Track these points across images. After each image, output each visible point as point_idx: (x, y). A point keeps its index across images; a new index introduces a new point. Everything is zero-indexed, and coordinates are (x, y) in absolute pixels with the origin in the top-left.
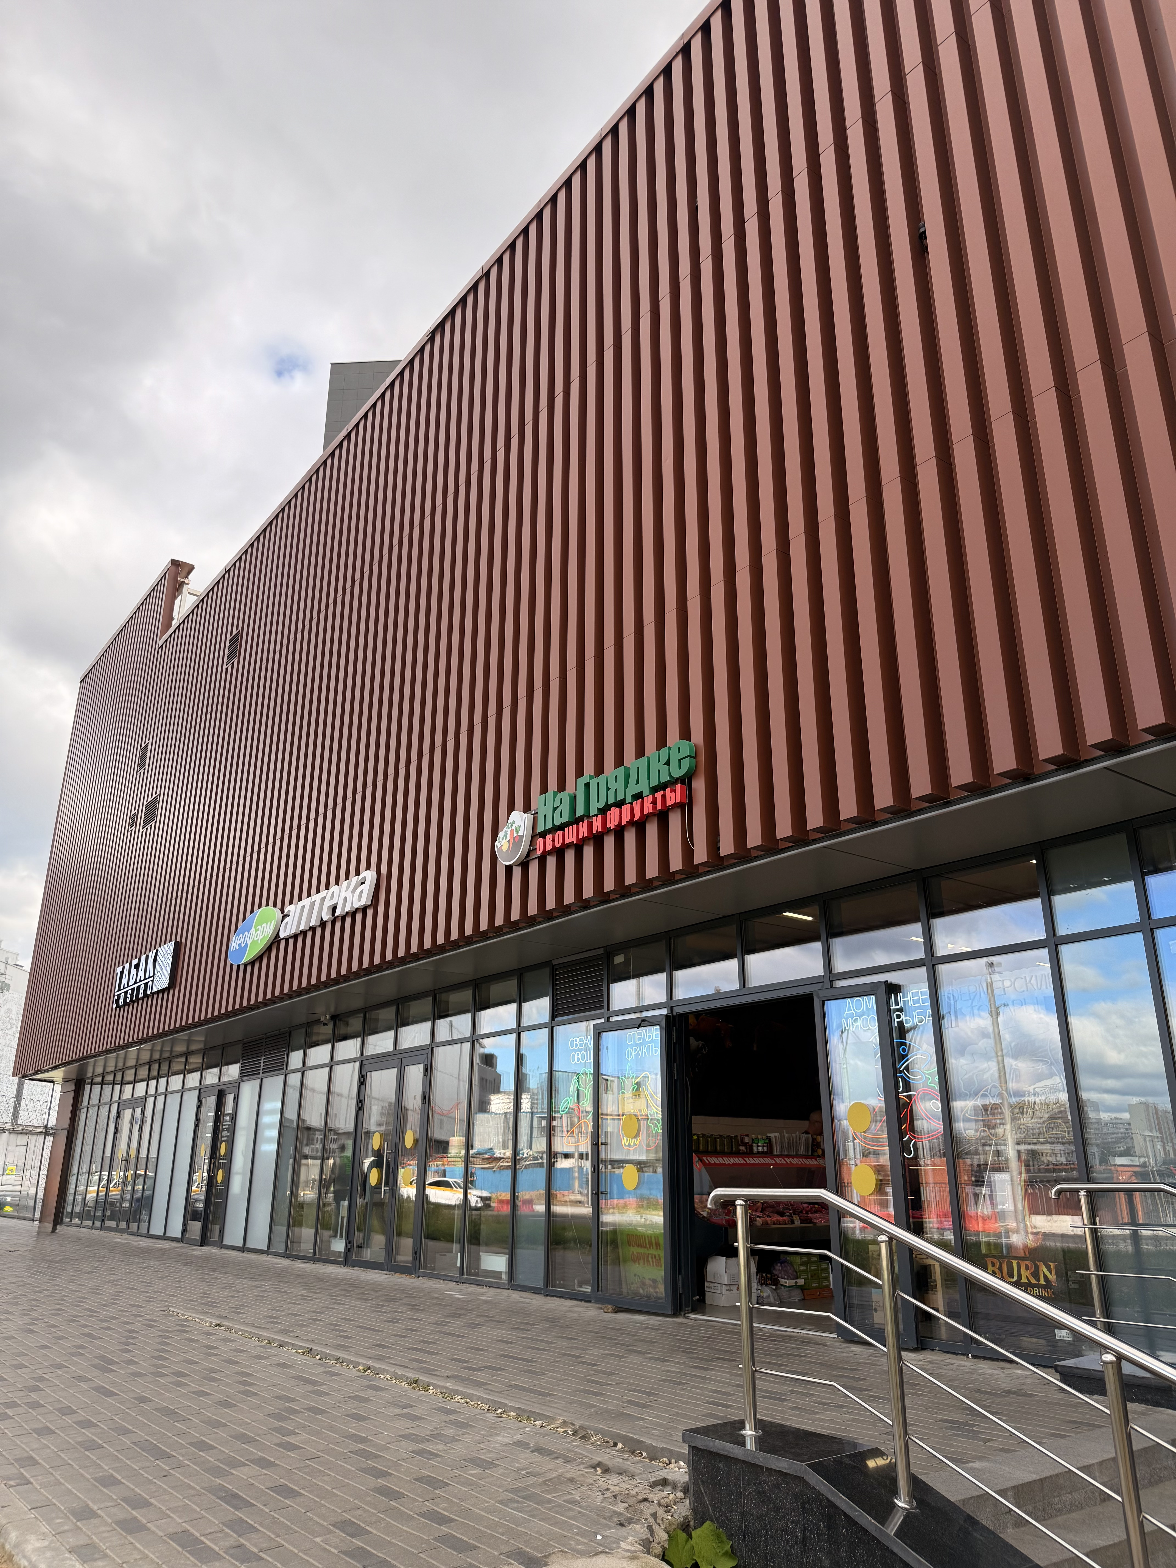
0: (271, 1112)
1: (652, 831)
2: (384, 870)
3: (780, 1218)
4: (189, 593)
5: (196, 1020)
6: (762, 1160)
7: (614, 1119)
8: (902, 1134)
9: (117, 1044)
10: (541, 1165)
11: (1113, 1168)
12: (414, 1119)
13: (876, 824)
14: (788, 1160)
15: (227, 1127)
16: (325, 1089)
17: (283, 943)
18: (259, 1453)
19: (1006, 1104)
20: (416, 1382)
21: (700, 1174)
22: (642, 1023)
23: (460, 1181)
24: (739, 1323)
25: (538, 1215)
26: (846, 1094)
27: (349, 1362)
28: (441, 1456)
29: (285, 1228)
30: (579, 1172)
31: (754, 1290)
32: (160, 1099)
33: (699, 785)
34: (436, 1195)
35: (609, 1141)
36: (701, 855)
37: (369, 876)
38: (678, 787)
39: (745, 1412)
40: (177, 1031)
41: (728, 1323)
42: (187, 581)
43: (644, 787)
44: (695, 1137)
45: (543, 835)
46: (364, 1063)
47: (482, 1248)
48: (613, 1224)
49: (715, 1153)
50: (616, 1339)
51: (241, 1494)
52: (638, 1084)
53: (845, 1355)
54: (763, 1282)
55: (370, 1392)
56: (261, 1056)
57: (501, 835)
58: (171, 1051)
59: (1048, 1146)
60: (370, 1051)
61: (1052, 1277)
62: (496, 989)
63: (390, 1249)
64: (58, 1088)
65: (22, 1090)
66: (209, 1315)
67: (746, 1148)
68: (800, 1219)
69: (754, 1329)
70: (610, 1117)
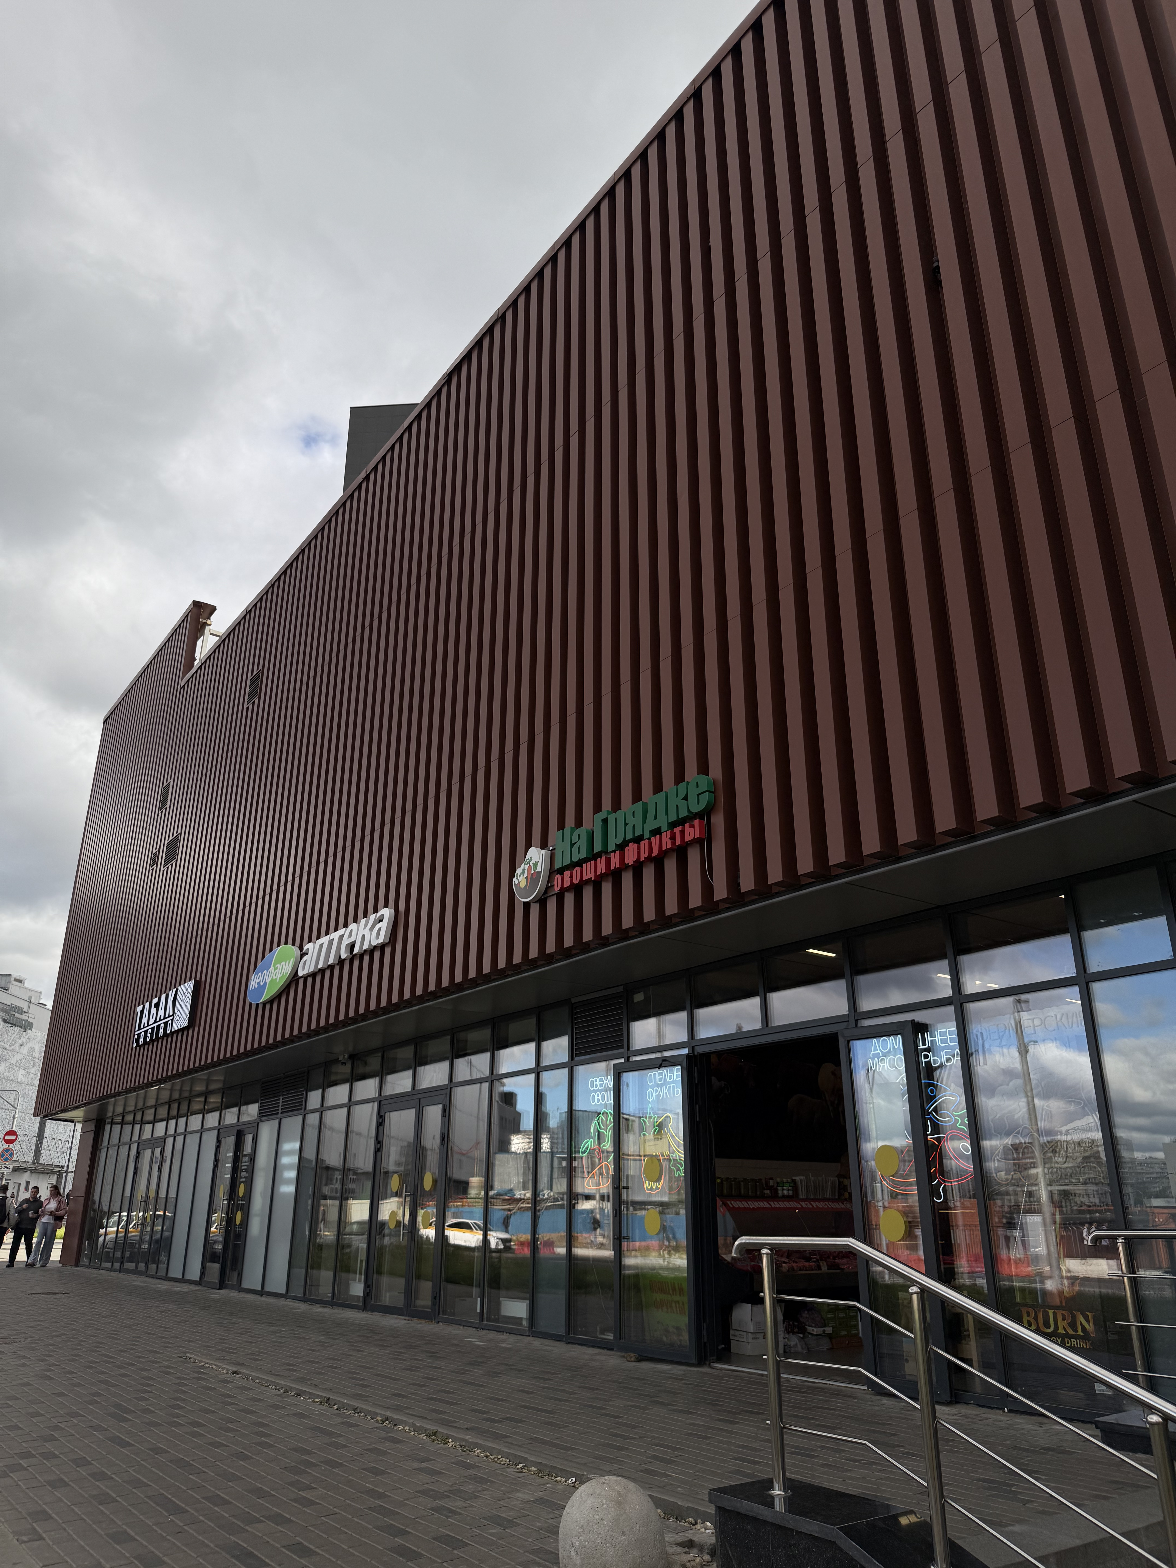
0: (290, 1153)
1: (671, 867)
2: (402, 908)
3: (807, 1264)
4: (211, 634)
5: (215, 1059)
6: (787, 1204)
7: (635, 1160)
8: (931, 1178)
9: (137, 1084)
10: (562, 1206)
11: (1148, 1209)
12: (432, 1160)
13: (899, 859)
14: (814, 1204)
15: (245, 1167)
16: (343, 1127)
17: (301, 982)
18: (275, 1509)
19: (1036, 1144)
20: (435, 1434)
21: (724, 1219)
22: (663, 1063)
23: (480, 1223)
24: (766, 1373)
25: (559, 1257)
26: (873, 1133)
27: (367, 1413)
28: (460, 1514)
29: (303, 1271)
30: (600, 1214)
31: (781, 1339)
32: (180, 1139)
33: (718, 820)
34: (456, 1237)
35: (630, 1185)
36: (720, 892)
37: (386, 913)
38: (696, 822)
39: (774, 1470)
40: (196, 1070)
41: (755, 1374)
42: (209, 622)
43: (663, 824)
44: (719, 1181)
45: (561, 871)
46: (383, 1103)
47: (503, 1292)
48: (636, 1267)
49: (740, 1197)
50: (639, 1390)
51: (256, 1553)
52: (660, 1126)
53: (877, 1408)
54: (789, 1330)
55: (388, 1444)
56: (279, 1096)
57: (519, 871)
58: (191, 1091)
59: (1081, 1187)
60: (388, 1091)
61: (1090, 1327)
62: (514, 1028)
63: (410, 1294)
64: (79, 1127)
65: (44, 1129)
66: (226, 1362)
67: (771, 1192)
68: (827, 1265)
69: (782, 1380)
70: (631, 1157)
